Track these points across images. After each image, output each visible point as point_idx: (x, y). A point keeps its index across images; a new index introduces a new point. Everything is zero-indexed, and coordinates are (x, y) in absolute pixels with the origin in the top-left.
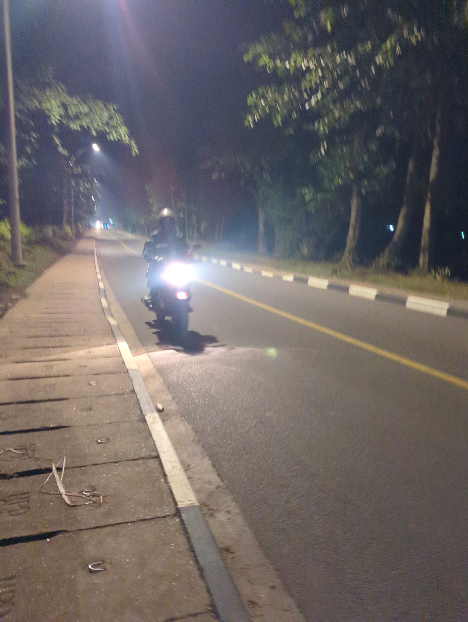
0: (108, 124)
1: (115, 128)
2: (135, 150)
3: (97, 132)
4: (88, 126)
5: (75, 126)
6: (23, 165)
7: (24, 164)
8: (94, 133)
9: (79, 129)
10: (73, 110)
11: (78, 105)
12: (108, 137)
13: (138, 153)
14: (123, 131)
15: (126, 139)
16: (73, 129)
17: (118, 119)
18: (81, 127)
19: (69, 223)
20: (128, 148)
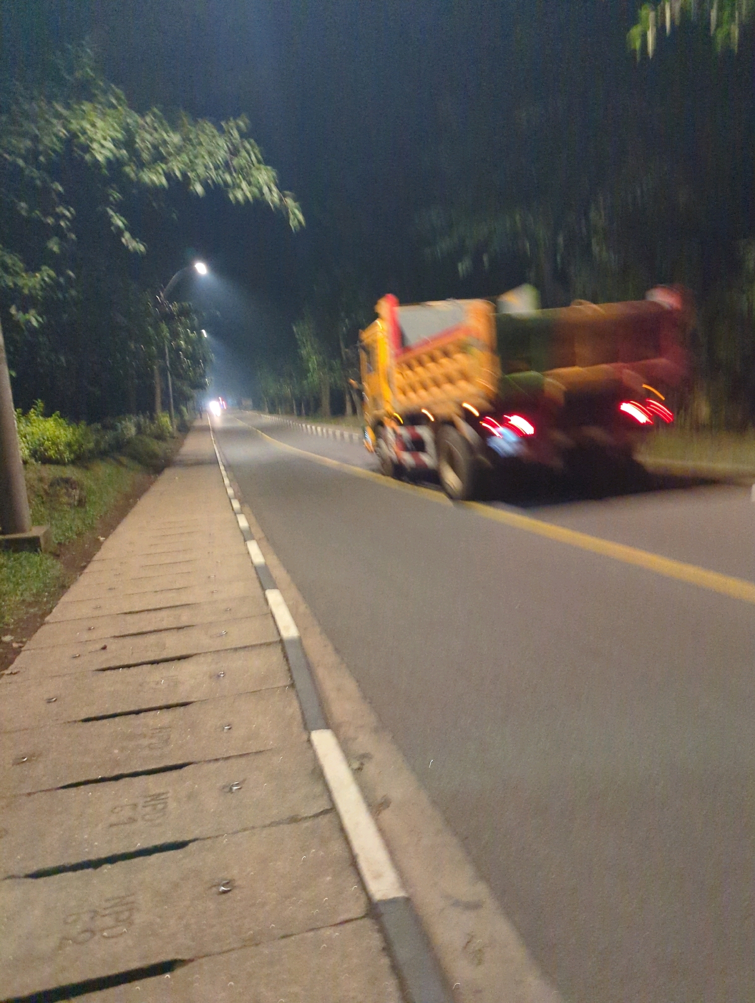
0: (227, 166)
1: (245, 173)
2: (296, 216)
3: (205, 185)
4: (184, 175)
5: (154, 177)
6: (43, 280)
7: (46, 279)
8: (199, 189)
9: (164, 181)
10: (145, 141)
11: (159, 130)
12: (231, 196)
13: (304, 222)
14: (264, 176)
15: (273, 196)
16: (150, 184)
17: (250, 153)
18: (169, 176)
19: (166, 407)
20: (281, 215)
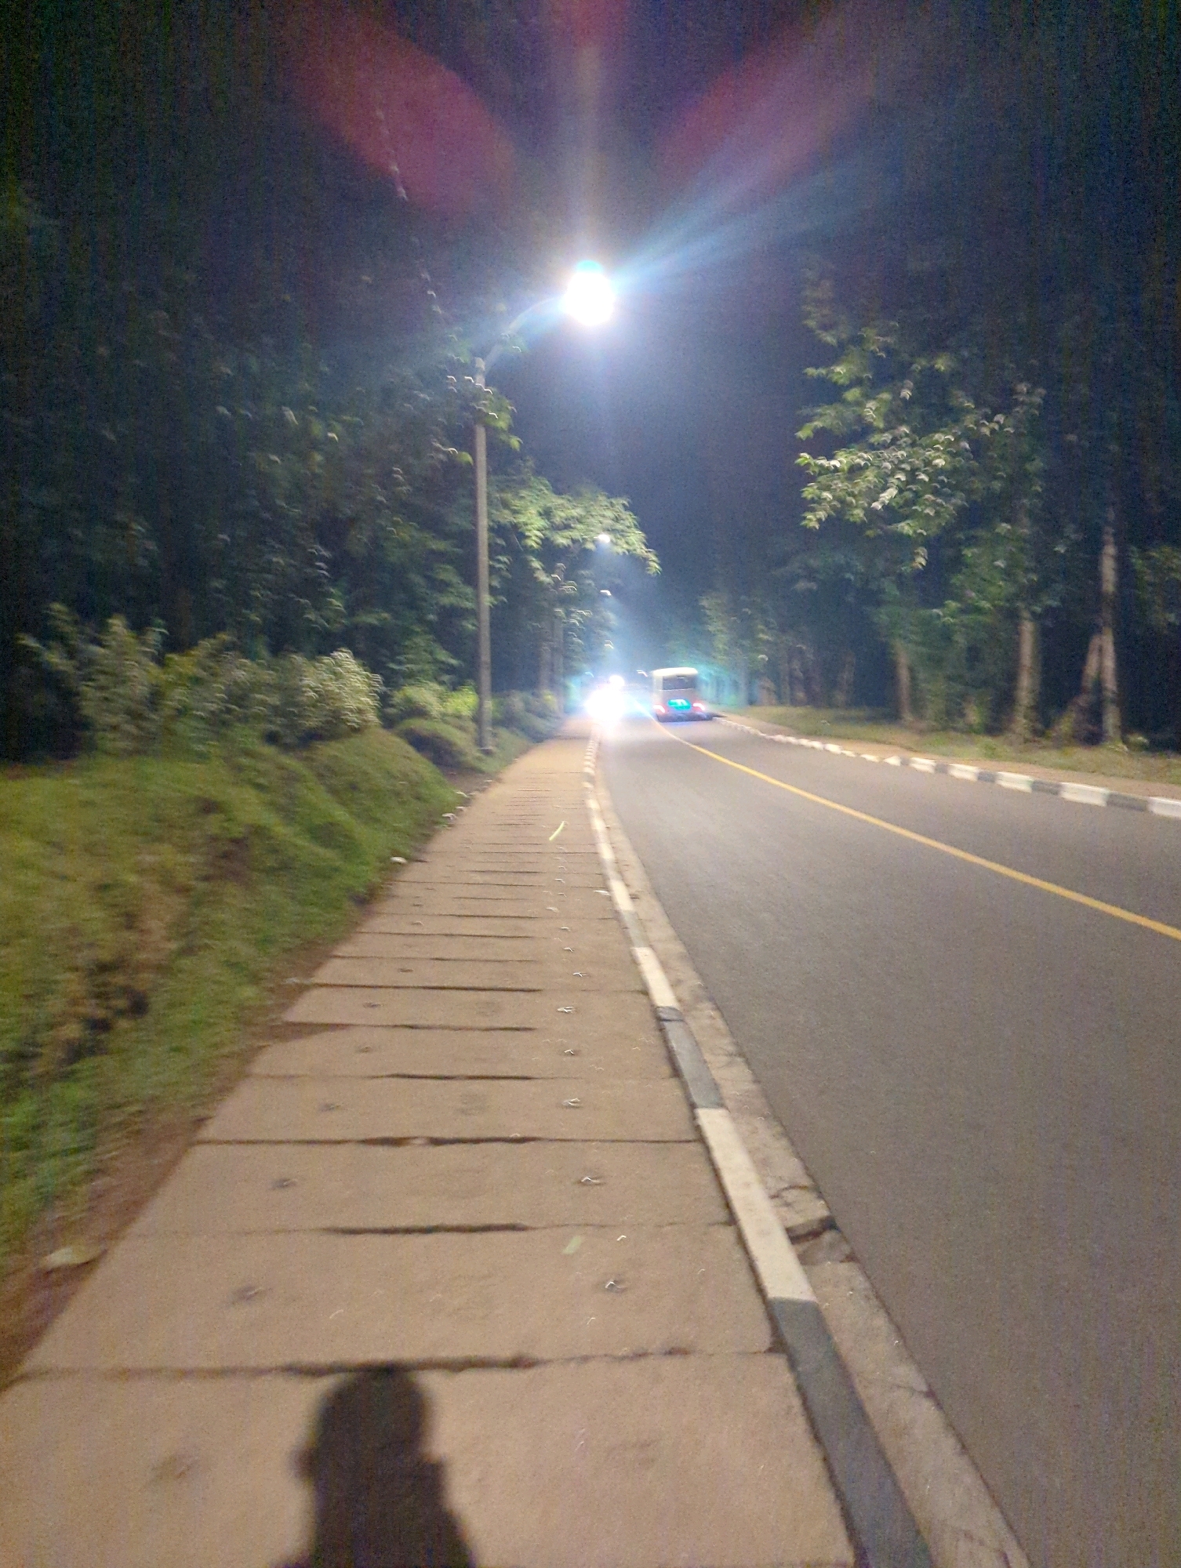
2: (654, 564)
5: (561, 540)
9: (569, 543)
11: (569, 507)
13: (661, 569)
14: (637, 537)
15: (641, 551)
16: (561, 546)
20: (644, 563)
